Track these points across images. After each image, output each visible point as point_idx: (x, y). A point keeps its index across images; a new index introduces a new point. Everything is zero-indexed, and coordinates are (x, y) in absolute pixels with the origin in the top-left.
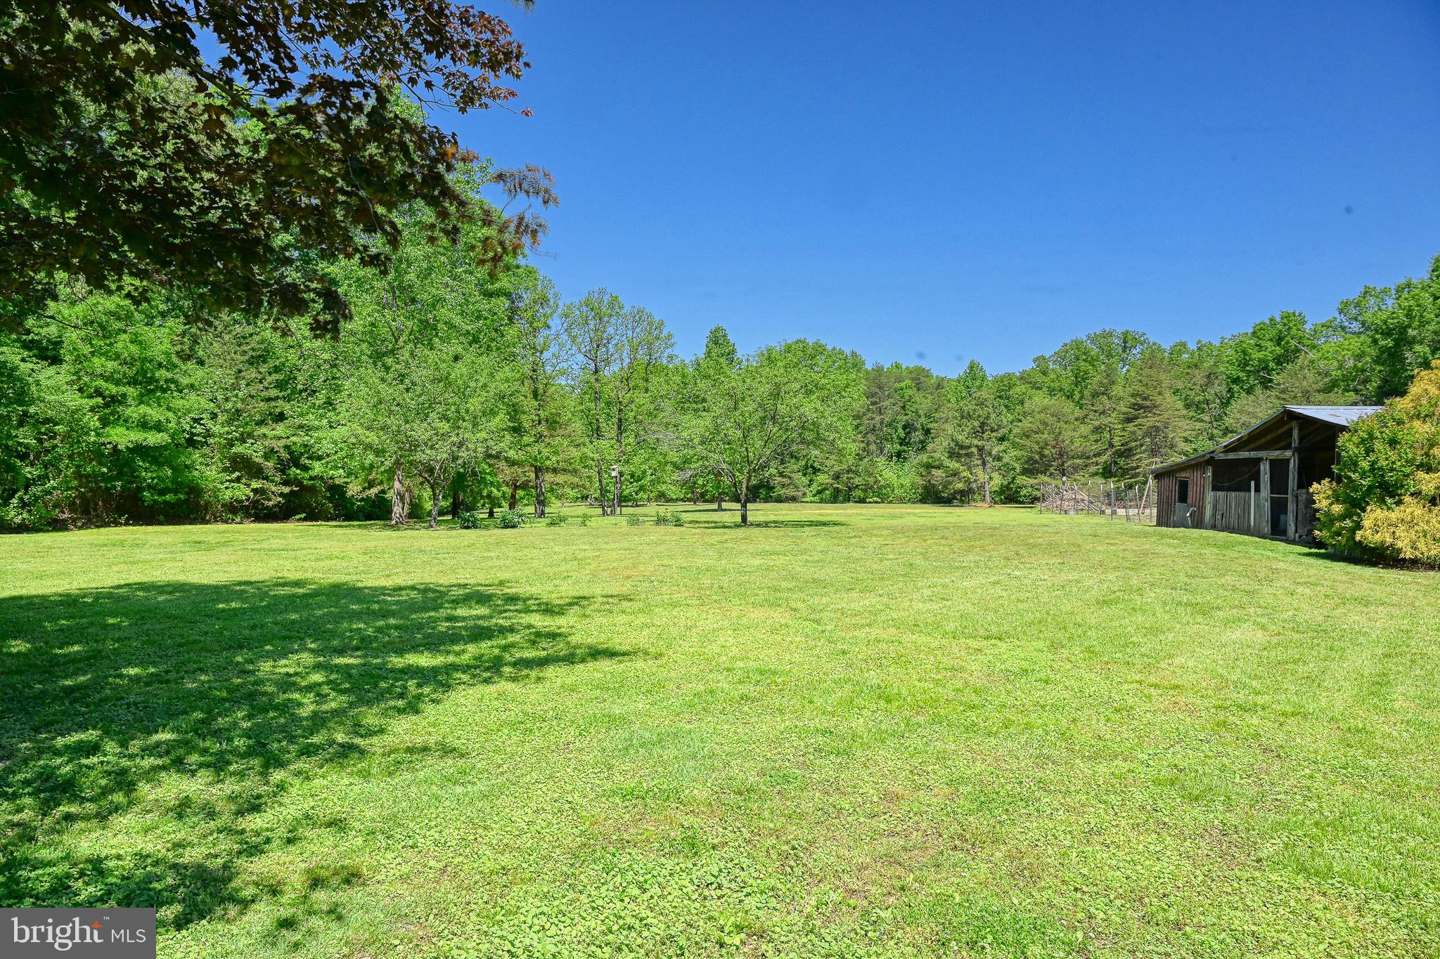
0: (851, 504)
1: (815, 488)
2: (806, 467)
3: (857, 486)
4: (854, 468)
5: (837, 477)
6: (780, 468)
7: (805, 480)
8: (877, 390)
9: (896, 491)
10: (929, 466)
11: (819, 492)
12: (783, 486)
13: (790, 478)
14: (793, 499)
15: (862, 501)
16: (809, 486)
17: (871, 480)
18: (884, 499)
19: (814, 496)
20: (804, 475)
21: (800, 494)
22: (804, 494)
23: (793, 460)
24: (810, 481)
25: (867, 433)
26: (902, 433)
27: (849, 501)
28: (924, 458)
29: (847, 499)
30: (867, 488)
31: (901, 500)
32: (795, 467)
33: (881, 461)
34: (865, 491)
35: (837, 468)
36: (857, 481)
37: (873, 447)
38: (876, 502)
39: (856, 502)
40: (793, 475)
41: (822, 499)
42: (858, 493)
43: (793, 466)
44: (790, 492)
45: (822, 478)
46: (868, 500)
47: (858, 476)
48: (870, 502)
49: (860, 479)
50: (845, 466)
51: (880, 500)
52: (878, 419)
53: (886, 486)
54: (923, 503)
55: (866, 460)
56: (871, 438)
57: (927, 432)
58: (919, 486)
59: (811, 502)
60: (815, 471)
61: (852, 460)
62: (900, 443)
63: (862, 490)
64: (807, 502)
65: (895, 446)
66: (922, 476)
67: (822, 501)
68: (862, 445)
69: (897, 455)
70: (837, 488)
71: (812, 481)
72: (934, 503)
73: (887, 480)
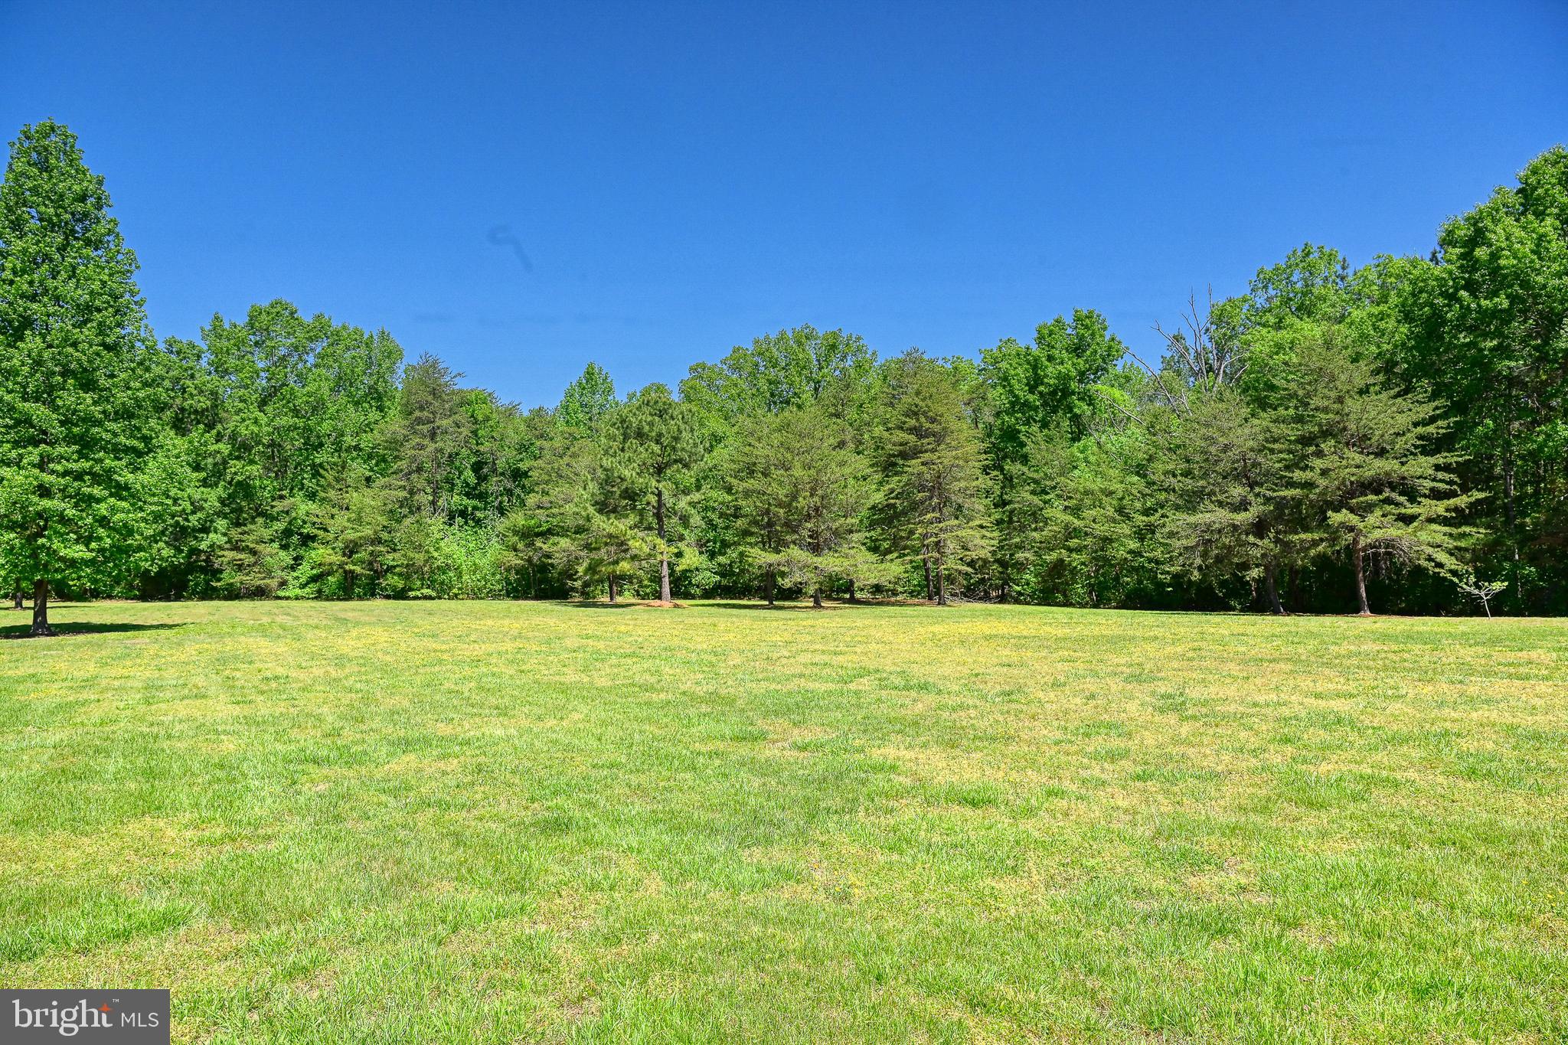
0: (378, 604)
1: (305, 570)
2: (288, 533)
3: (390, 569)
4: (385, 536)
5: (351, 549)
6: (235, 533)
7: (286, 557)
8: (430, 398)
9: (465, 577)
10: (528, 535)
11: (314, 579)
13: (254, 552)
14: (260, 593)
15: (401, 595)
16: (293, 568)
17: (419, 558)
18: (443, 591)
19: (303, 586)
20: (285, 547)
21: (273, 583)
22: (283, 584)
23: (260, 520)
24: (295, 559)
25: (410, 473)
26: (470, 476)
27: (373, 595)
28: (518, 519)
29: (372, 591)
30: (411, 571)
31: (476, 595)
32: (267, 534)
33: (436, 524)
34: (407, 577)
35: (351, 535)
36: (390, 559)
37: (424, 498)
38: (430, 598)
39: (388, 597)
40: (260, 548)
41: (320, 591)
42: (394, 581)
43: (259, 529)
44: (254, 579)
45: (321, 554)
46: (412, 594)
47: (395, 550)
48: (416, 598)
49: (397, 555)
50: (368, 531)
51: (434, 594)
52: (431, 447)
53: (443, 570)
54: (516, 598)
55: (407, 522)
56: (419, 481)
57: (518, 475)
58: (508, 570)
59: (297, 598)
60: (307, 540)
61: (383, 520)
62: (467, 495)
63: (400, 575)
64: (287, 598)
65: (457, 500)
66: (515, 550)
67: (319, 596)
68: (403, 494)
69: (463, 513)
70: (352, 572)
71: (298, 559)
72: (537, 598)
73: (448, 556)
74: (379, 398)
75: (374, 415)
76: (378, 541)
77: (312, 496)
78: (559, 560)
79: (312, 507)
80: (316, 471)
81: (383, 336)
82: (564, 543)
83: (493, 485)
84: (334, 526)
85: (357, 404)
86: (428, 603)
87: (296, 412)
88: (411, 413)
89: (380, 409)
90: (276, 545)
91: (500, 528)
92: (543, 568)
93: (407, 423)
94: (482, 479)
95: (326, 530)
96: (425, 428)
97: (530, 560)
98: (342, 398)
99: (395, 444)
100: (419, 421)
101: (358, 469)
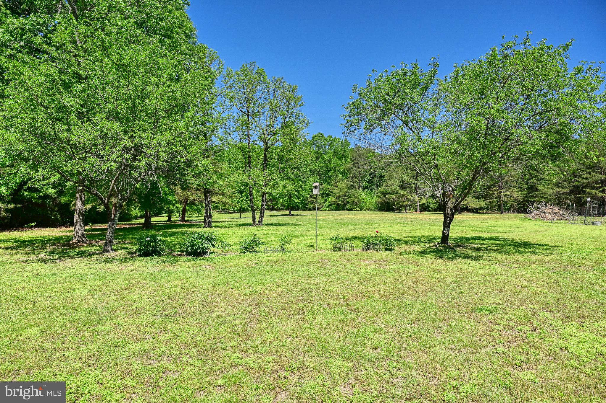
0: (346, 212)
1: (327, 203)
2: (323, 194)
3: (348, 203)
4: (347, 194)
5: (338, 197)
7: (323, 200)
8: (358, 157)
9: (367, 205)
10: (384, 194)
11: (329, 206)
12: (313, 203)
15: (351, 210)
16: (324, 203)
17: (356, 200)
18: (362, 209)
19: (327, 207)
20: (323, 197)
21: (320, 206)
22: (323, 207)
25: (353, 178)
26: (369, 177)
28: (381, 189)
29: (343, 209)
30: (354, 204)
31: (370, 210)
33: (360, 191)
34: (352, 205)
35: (339, 194)
37: (356, 184)
38: (358, 210)
39: (348, 210)
41: (331, 209)
42: (349, 206)
44: (316, 205)
45: (331, 199)
46: (354, 210)
47: (349, 198)
48: (355, 211)
49: (350, 199)
50: (343, 193)
51: (359, 210)
52: (358, 170)
53: (363, 202)
54: (381, 211)
55: (353, 190)
56: (355, 180)
57: (382, 176)
58: (379, 203)
59: (326, 210)
60: (328, 195)
61: (346, 190)
62: (368, 182)
63: (351, 204)
64: (324, 210)
65: (366, 184)
66: (380, 198)
67: (331, 210)
68: (351, 183)
69: (367, 187)
70: (339, 204)
71: (326, 200)
72: (386, 211)
73: (363, 199)
74: (345, 157)
75: (344, 162)
76: (345, 196)
77: (329, 184)
78: (391, 201)
79: (329, 187)
80: (330, 177)
81: (346, 140)
82: (393, 196)
83: (375, 180)
84: (334, 191)
85: (339, 159)
86: (358, 212)
87: (324, 162)
88: (353, 161)
89: (345, 159)
90: (321, 197)
91: (377, 192)
92: (388, 203)
93: (352, 164)
94: (372, 178)
95: (332, 193)
96: (356, 165)
97: (384, 200)
98: (336, 158)
99: (349, 170)
100: (355, 163)
101: (340, 177)
